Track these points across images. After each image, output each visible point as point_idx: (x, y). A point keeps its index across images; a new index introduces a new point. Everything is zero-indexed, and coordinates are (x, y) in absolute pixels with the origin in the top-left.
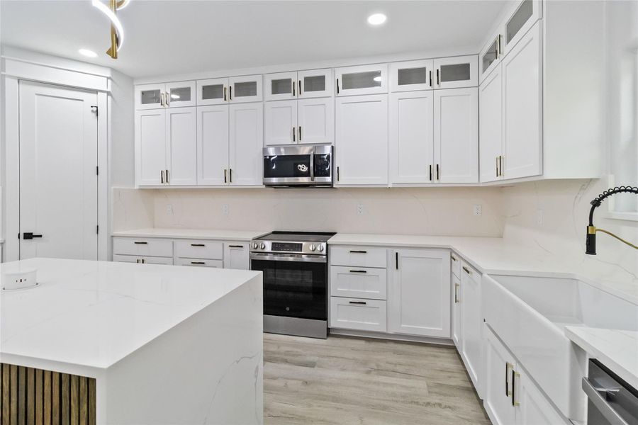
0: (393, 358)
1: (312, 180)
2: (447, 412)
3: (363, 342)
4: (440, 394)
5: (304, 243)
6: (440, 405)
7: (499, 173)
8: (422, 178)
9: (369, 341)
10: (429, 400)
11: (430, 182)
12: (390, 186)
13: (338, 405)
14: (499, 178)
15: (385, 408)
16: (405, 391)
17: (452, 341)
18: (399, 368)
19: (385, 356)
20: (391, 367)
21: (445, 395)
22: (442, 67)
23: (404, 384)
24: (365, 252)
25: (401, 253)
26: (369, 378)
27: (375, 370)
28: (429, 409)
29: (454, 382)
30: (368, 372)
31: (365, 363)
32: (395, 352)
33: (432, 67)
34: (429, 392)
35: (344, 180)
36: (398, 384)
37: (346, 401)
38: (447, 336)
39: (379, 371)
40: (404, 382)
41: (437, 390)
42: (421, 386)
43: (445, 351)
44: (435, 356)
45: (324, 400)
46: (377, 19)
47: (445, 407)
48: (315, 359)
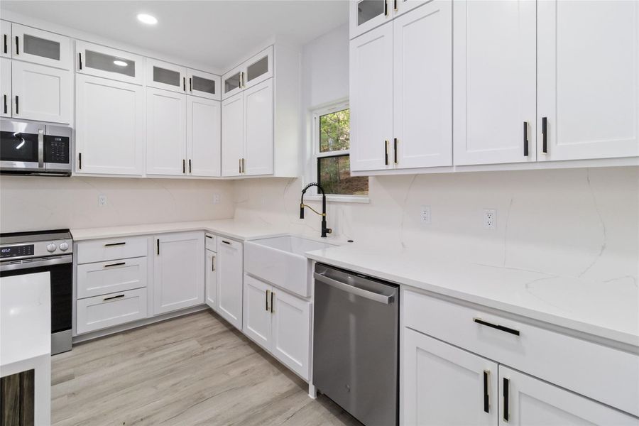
0: (161, 336)
1: (41, 166)
2: (219, 350)
3: (121, 337)
4: (209, 342)
5: (35, 244)
6: (212, 348)
7: (242, 170)
8: (176, 171)
9: (127, 333)
10: (203, 349)
11: (183, 174)
12: (144, 176)
13: (125, 391)
14: (241, 174)
15: (172, 371)
16: (181, 353)
17: (206, 305)
18: (168, 341)
19: (151, 337)
20: (161, 343)
21: (213, 341)
22: (194, 77)
23: (178, 349)
24: (124, 243)
25: (162, 239)
26: (144, 359)
27: (146, 351)
28: (206, 354)
29: (215, 332)
30: (142, 355)
31: (133, 351)
32: (159, 332)
33: (186, 74)
34: (201, 345)
35: (89, 168)
36: (174, 351)
37: (132, 384)
38: (202, 302)
39: (152, 350)
40: (179, 347)
41: (206, 341)
42: (193, 344)
43: (201, 315)
44: (194, 321)
45: (107, 395)
46: (147, 19)
47: (217, 348)
48: (70, 371)
